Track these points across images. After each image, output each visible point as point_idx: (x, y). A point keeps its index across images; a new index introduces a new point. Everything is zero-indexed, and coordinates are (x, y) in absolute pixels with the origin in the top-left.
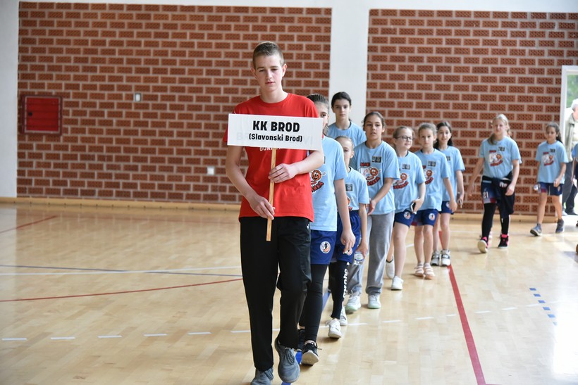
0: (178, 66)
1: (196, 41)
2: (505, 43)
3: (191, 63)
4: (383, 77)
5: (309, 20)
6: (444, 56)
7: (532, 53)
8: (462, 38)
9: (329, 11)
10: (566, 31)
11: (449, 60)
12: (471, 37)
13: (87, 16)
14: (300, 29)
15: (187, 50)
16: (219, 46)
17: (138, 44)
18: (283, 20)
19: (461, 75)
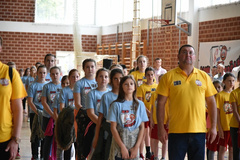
2: (38, 43)
6: (18, 47)
7: (47, 47)
8: (24, 41)
10: (57, 40)
12: (27, 41)
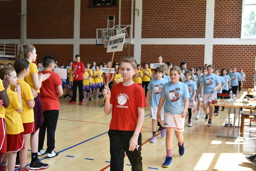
0: (173, 57)
1: (176, 52)
3: (175, 56)
4: (216, 59)
5: (200, 47)
6: (229, 54)
7: (249, 54)
8: (233, 51)
9: (204, 45)
11: (230, 55)
12: (235, 50)
13: (154, 47)
14: (198, 49)
15: (175, 54)
16: (181, 53)
17: (165, 52)
18: (195, 47)
19: (233, 58)
